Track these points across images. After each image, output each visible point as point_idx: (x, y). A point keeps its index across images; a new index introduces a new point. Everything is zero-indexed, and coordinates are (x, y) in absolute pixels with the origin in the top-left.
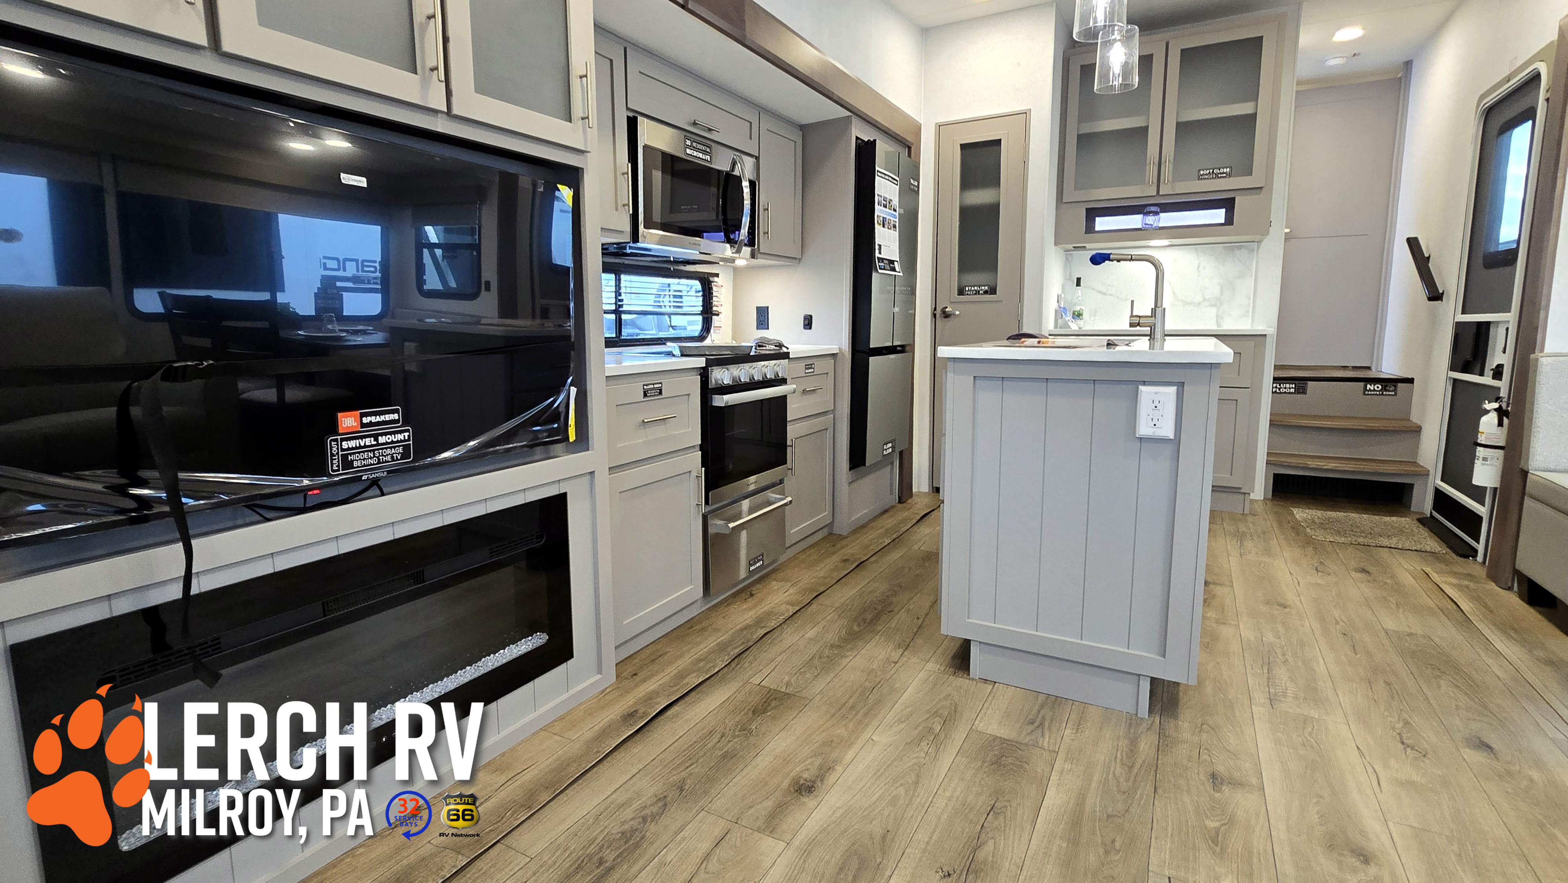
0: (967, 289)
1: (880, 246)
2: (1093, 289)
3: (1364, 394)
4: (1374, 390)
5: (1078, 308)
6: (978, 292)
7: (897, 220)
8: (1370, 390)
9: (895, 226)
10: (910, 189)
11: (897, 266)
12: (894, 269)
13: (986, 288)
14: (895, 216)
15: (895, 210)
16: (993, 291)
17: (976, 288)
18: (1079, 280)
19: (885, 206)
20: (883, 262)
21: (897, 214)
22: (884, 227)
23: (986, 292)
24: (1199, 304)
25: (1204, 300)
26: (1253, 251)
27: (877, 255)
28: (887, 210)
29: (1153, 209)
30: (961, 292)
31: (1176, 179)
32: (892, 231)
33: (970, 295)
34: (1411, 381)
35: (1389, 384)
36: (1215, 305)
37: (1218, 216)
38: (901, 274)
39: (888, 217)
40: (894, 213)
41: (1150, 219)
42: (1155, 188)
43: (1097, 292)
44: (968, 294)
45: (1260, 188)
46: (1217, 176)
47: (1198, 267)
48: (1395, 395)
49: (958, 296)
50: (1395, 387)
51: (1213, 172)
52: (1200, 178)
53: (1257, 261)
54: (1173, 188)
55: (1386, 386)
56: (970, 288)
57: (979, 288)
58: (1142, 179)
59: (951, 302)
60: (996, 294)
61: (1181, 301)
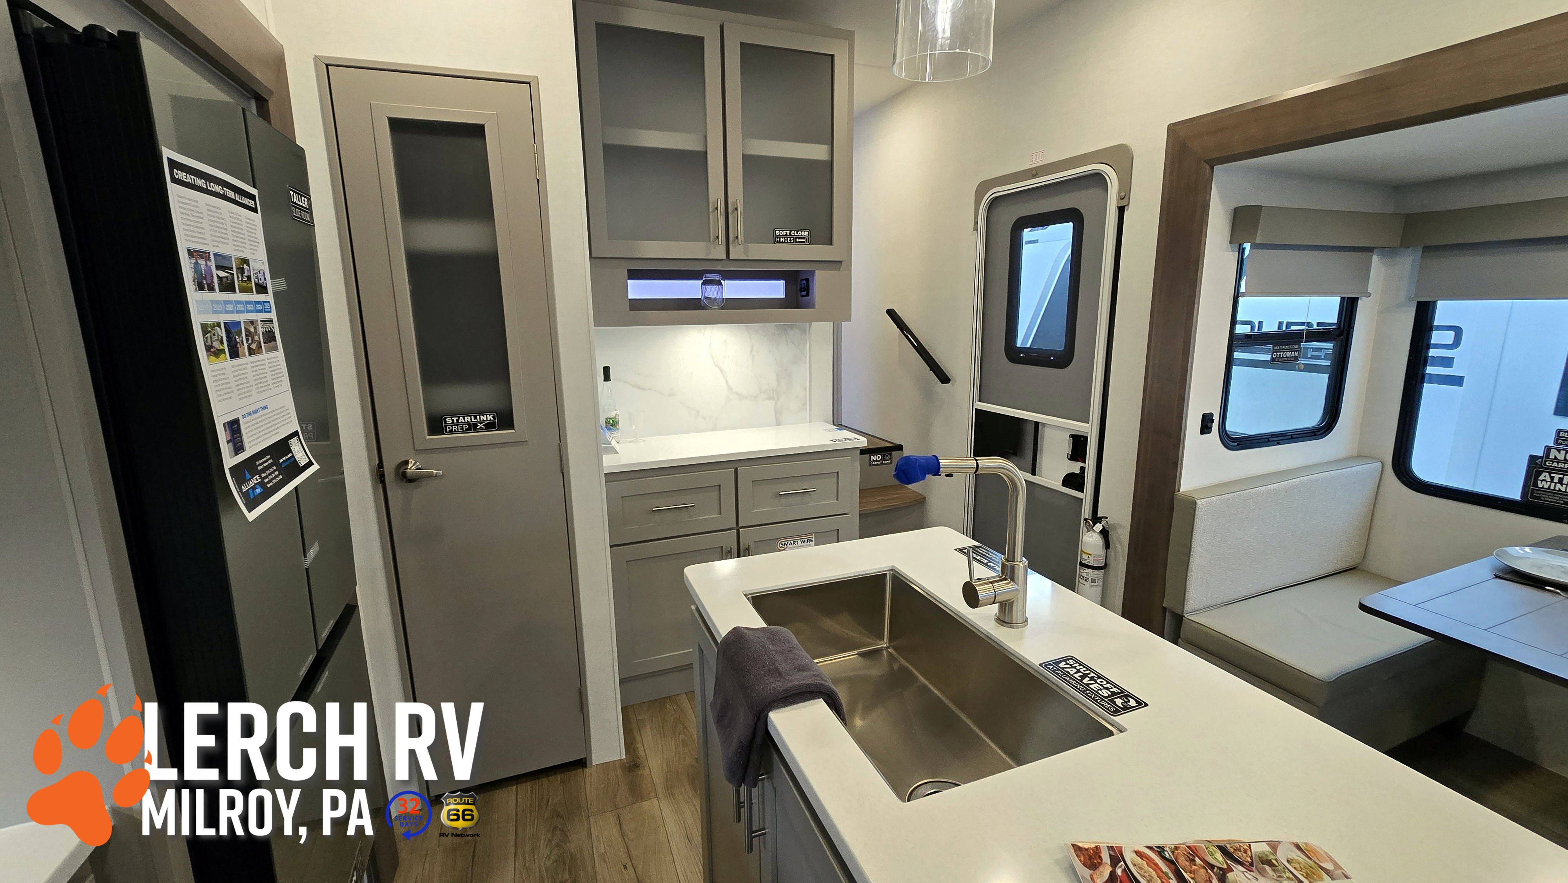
0: (449, 421)
1: (234, 426)
2: (625, 382)
3: (869, 466)
4: (876, 460)
5: (613, 414)
6: (472, 427)
7: (273, 315)
8: (873, 461)
9: (270, 337)
10: (294, 219)
11: (299, 452)
12: (295, 469)
13: (490, 417)
14: (263, 307)
15: (262, 289)
16: (505, 420)
17: (468, 419)
18: (606, 370)
19: (227, 286)
20: (254, 472)
21: (269, 297)
22: (234, 354)
23: (490, 426)
24: (756, 396)
25: (761, 392)
26: (805, 331)
27: (229, 461)
28: (238, 296)
29: (716, 277)
30: (436, 425)
31: (748, 240)
32: (264, 356)
33: (458, 432)
34: (901, 447)
35: (888, 453)
36: (773, 399)
37: (776, 289)
38: (316, 467)
39: (243, 317)
40: (261, 297)
41: (712, 292)
42: (722, 248)
43: (633, 386)
44: (451, 431)
45: (840, 262)
46: (795, 240)
47: (751, 351)
48: (891, 463)
49: (429, 435)
50: (891, 455)
51: (790, 233)
52: (775, 240)
53: (810, 343)
54: (746, 252)
55: (884, 455)
56: (455, 419)
57: (475, 418)
58: (705, 236)
59: (417, 450)
60: (513, 428)
61: (737, 394)
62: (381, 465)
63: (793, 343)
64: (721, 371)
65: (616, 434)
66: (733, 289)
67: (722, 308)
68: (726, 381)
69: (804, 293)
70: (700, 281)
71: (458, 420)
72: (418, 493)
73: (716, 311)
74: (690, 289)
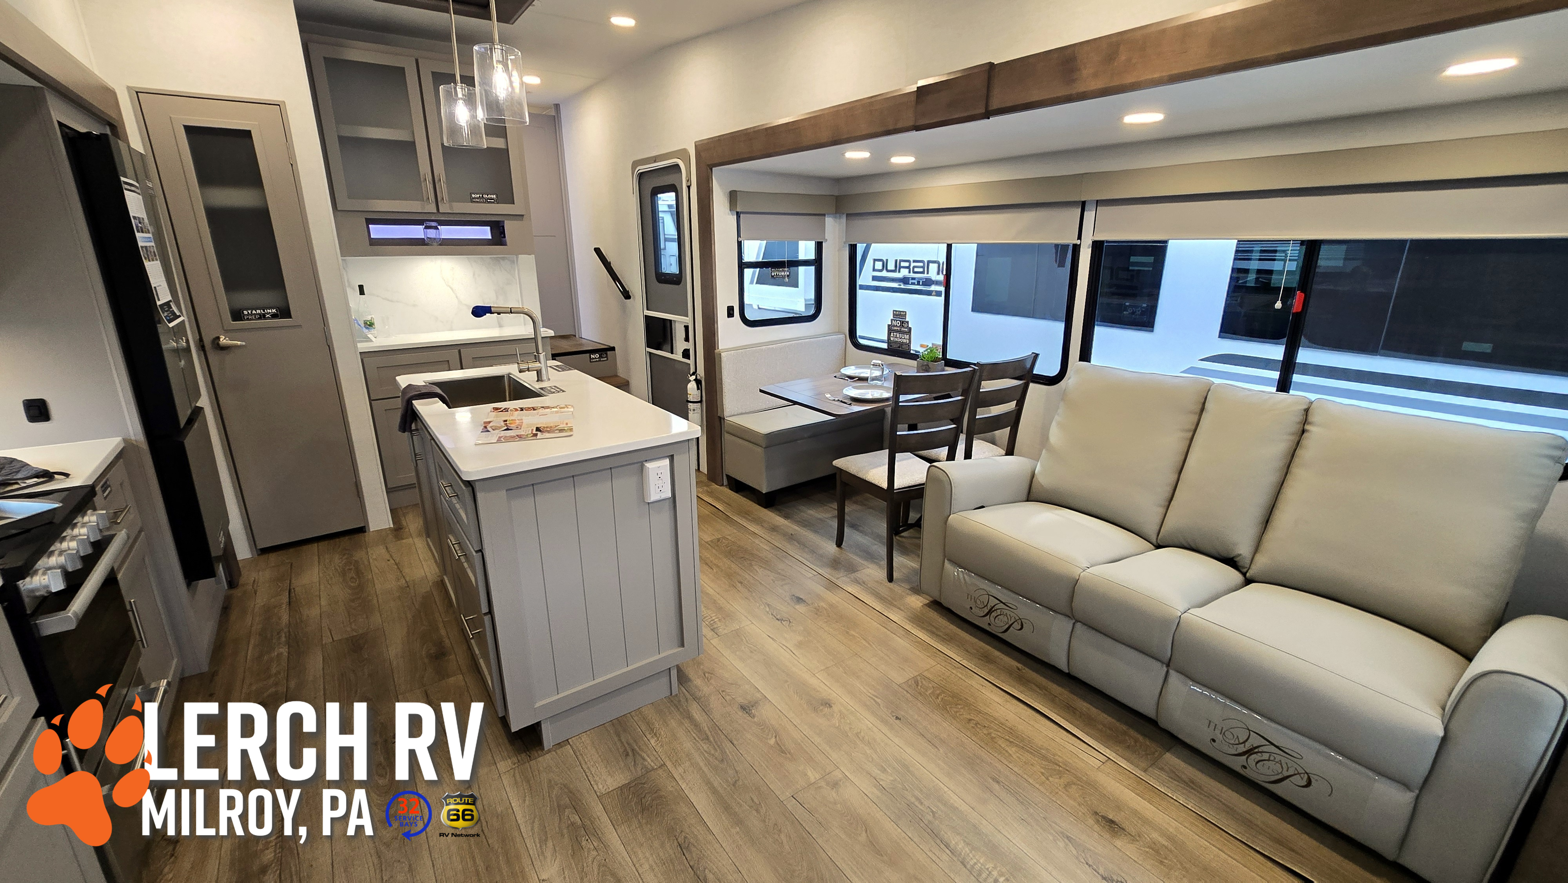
0: (246, 312)
1: (156, 291)
2: (378, 296)
3: (591, 362)
4: (595, 358)
5: (369, 318)
6: (262, 317)
7: (153, 243)
8: (593, 358)
9: (156, 254)
11: (174, 310)
12: (174, 316)
13: (274, 311)
14: (151, 239)
15: (149, 231)
16: (284, 312)
17: (258, 311)
18: (361, 288)
19: (142, 230)
21: (151, 235)
22: (150, 259)
23: (274, 316)
26: (514, 262)
27: (158, 302)
28: (145, 235)
29: (434, 224)
30: (237, 315)
31: (451, 200)
32: (156, 262)
33: (253, 320)
34: (613, 349)
35: (603, 353)
37: (485, 233)
39: (148, 245)
41: (432, 233)
42: (434, 205)
43: (383, 299)
44: (248, 319)
45: (523, 215)
46: (487, 201)
47: (474, 275)
48: (607, 360)
49: (233, 321)
50: (606, 354)
51: (482, 196)
52: (472, 200)
53: (518, 270)
54: (451, 207)
55: (601, 354)
56: (250, 311)
57: (264, 311)
58: (420, 198)
59: (225, 330)
60: (291, 318)
61: (466, 305)
62: (201, 340)
63: (506, 270)
64: (452, 289)
65: (373, 331)
66: (447, 232)
67: (440, 245)
68: (457, 297)
69: (502, 236)
70: (421, 226)
71: (251, 312)
72: (229, 357)
73: (435, 247)
74: (417, 232)
